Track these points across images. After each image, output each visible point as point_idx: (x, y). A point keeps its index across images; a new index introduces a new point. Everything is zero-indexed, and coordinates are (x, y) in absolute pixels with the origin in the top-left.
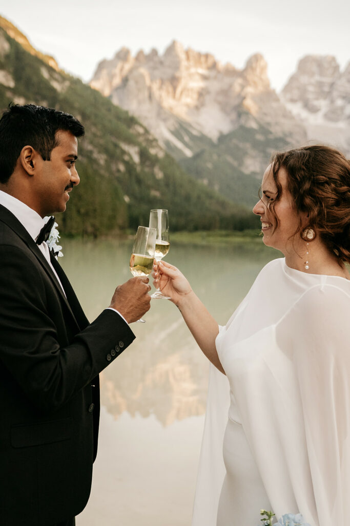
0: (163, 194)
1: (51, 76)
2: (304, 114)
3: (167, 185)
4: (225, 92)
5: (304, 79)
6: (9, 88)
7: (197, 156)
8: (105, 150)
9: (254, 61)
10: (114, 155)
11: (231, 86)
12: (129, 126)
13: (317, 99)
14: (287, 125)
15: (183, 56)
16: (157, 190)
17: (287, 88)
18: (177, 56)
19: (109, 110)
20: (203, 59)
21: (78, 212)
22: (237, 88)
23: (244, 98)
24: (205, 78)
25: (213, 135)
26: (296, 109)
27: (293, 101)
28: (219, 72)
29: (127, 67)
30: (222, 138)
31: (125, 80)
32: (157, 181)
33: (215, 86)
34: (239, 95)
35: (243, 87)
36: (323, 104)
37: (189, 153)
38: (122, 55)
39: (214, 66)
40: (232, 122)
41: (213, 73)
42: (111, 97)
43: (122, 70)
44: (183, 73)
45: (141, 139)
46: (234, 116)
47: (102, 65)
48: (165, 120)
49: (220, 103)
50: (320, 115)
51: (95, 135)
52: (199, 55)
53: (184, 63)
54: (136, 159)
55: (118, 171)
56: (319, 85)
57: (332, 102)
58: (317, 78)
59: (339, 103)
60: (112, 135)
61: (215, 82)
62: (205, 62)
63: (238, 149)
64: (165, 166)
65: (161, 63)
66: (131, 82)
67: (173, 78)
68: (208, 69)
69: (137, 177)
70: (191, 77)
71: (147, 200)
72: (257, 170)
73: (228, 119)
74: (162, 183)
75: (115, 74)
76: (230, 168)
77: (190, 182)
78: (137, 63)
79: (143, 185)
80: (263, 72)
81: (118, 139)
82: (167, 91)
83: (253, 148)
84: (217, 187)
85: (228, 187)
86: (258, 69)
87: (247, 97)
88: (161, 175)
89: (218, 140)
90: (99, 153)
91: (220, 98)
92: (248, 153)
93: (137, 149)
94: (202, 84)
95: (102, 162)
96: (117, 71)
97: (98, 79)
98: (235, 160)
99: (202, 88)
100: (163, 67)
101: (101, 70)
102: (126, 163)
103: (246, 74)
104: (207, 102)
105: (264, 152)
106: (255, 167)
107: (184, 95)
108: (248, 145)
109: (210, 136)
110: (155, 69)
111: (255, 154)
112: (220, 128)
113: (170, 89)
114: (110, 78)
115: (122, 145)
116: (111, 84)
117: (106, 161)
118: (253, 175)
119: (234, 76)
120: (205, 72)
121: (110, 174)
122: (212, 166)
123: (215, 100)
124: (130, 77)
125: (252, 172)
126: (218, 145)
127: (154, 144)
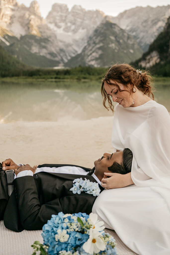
2: (55, 29)
4: (22, 17)
5: (55, 14)
7: (11, 45)
9: (33, 4)
11: (24, 15)
13: (60, 22)
14: (48, 33)
17: (48, 17)
22: (27, 16)
23: (30, 20)
24: (13, 10)
25: (18, 36)
26: (52, 26)
27: (50, 23)
28: (19, 8)
30: (22, 37)
33: (17, 14)
34: (28, 19)
35: (29, 15)
36: (62, 25)
37: (8, 44)
39: (16, 5)
40: (26, 31)
41: (16, 8)
44: (2, 7)
46: (26, 28)
49: (20, 22)
50: (62, 29)
53: (2, 2)
56: (61, 16)
57: (66, 24)
58: (60, 13)
59: (69, 24)
61: (17, 12)
62: (12, 2)
63: (29, 43)
68: (14, 6)
70: (6, 9)
72: (37, 52)
73: (24, 29)
76: (26, 50)
77: (9, 56)
80: (38, 10)
83: (35, 42)
84: (21, 58)
85: (25, 59)
86: (36, 8)
87: (32, 20)
89: (20, 38)
91: (20, 20)
92: (33, 44)
94: (11, 13)
98: (28, 47)
99: (12, 15)
103: (31, 10)
104: (15, 21)
105: (40, 44)
106: (36, 50)
107: (4, 17)
108: (33, 41)
109: (16, 36)
111: (36, 45)
112: (21, 34)
118: (36, 54)
119: (25, 10)
120: (12, 7)
122: (18, 50)
123: (18, 21)
125: (35, 52)
126: (20, 41)
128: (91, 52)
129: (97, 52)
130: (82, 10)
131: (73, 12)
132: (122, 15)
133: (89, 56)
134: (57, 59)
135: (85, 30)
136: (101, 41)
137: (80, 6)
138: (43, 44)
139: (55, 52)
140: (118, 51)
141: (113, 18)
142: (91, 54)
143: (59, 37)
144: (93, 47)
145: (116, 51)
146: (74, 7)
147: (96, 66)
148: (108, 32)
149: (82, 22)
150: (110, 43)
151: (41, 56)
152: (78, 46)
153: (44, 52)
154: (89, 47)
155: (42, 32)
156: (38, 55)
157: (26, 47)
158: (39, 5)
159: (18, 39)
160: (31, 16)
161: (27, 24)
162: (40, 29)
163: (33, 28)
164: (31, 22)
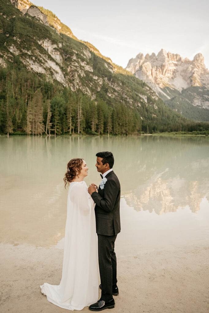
0: (157, 116)
1: (109, 66)
3: (159, 112)
4: (185, 71)
6: (91, 72)
7: (173, 99)
8: (133, 98)
9: (198, 57)
10: (136, 99)
11: (187, 68)
12: (143, 87)
15: (166, 56)
16: (155, 114)
18: (164, 56)
19: (134, 80)
20: (175, 57)
21: (119, 124)
22: (190, 69)
23: (194, 73)
24: (176, 65)
25: (180, 90)
28: (182, 62)
29: (142, 61)
30: (184, 91)
31: (141, 67)
32: (155, 110)
33: (180, 68)
35: (193, 68)
38: (140, 56)
39: (180, 59)
40: (188, 84)
41: (179, 63)
42: (135, 74)
43: (139, 63)
44: (166, 63)
45: (148, 92)
46: (189, 81)
47: (131, 61)
48: (158, 84)
49: (182, 76)
51: (128, 91)
52: (173, 55)
53: (167, 59)
54: (146, 101)
55: (138, 106)
60: (136, 91)
61: (180, 67)
62: (176, 58)
63: (191, 95)
64: (158, 104)
65: (157, 59)
66: (144, 68)
67: (162, 66)
68: (177, 61)
69: (146, 109)
70: (170, 65)
71: (151, 118)
72: (200, 104)
73: (187, 82)
74: (157, 111)
75: (137, 65)
76: (187, 104)
77: (170, 110)
78: (146, 60)
79: (149, 112)
80: (202, 62)
81: (138, 92)
82: (160, 71)
83: (198, 95)
84: (182, 112)
85: (187, 112)
86: (200, 60)
87: (195, 73)
88: (157, 108)
89: (182, 92)
90: (130, 99)
91: (183, 74)
92: (195, 97)
93: (146, 97)
94: (175, 68)
95: (131, 102)
96: (138, 63)
97: (130, 67)
98: (189, 100)
99: (175, 70)
100: (157, 61)
101: (131, 63)
102: (141, 103)
103: (194, 63)
104: (177, 75)
105: (203, 96)
106: (199, 103)
107: (167, 72)
108: (195, 94)
109: (178, 90)
110: (154, 62)
111: (198, 98)
112: (183, 87)
113: (161, 70)
114: (134, 67)
115: (140, 95)
116: (135, 69)
117: (132, 102)
118: (198, 107)
119: (189, 64)
120: (176, 63)
121: (135, 108)
122: (180, 103)
123: (181, 75)
124: (143, 66)
125: (197, 105)
126: (182, 94)
127: (154, 94)
151: (204, 108)
153: (206, 105)
155: (206, 84)
156: (201, 108)
157: (188, 99)
158: (203, 57)
159: (180, 92)
160: (194, 68)
161: (190, 77)
162: (203, 81)
163: (196, 81)
164: (194, 75)
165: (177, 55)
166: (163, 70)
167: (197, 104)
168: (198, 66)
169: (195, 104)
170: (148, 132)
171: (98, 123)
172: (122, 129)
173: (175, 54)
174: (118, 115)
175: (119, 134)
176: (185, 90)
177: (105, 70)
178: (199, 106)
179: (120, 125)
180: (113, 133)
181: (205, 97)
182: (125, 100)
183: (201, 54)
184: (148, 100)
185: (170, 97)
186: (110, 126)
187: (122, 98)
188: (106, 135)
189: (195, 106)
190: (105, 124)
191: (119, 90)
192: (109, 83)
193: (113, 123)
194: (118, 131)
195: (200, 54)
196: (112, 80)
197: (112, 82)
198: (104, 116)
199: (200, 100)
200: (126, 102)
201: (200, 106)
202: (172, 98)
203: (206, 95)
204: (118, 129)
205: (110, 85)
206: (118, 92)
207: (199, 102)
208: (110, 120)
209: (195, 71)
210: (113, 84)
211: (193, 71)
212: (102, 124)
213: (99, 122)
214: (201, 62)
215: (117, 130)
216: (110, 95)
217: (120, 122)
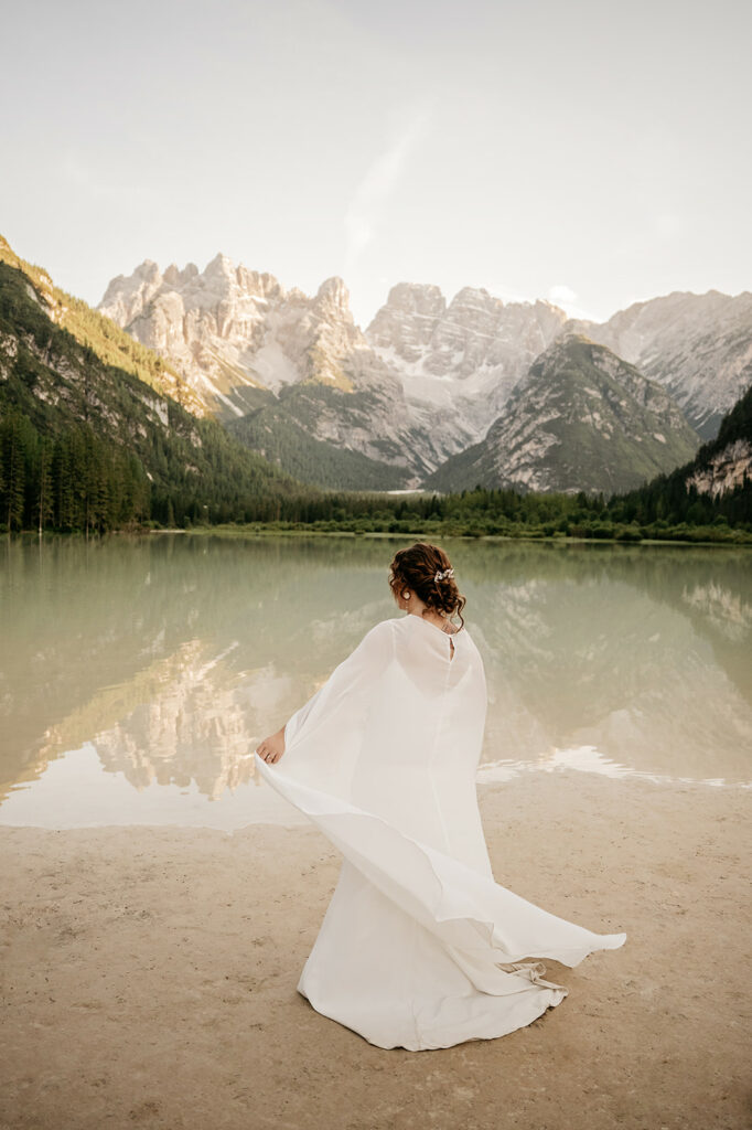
0: (201, 471)
1: (41, 298)
2: (399, 362)
3: (209, 457)
4: (291, 328)
5: (398, 315)
7: (251, 417)
8: (121, 408)
9: (330, 288)
10: (132, 414)
11: (299, 320)
13: (416, 343)
14: (375, 377)
15: (232, 277)
16: (193, 465)
17: (375, 326)
18: (224, 276)
20: (261, 282)
21: (77, 495)
22: (307, 324)
23: (318, 338)
24: (262, 308)
25: (276, 388)
26: (387, 355)
27: (382, 344)
28: (283, 301)
29: (153, 289)
30: (286, 391)
31: (150, 308)
32: (194, 452)
33: (277, 319)
34: (311, 330)
35: (315, 322)
36: (423, 350)
37: (240, 413)
38: (146, 272)
39: (276, 290)
40: (300, 370)
41: (274, 303)
42: (129, 329)
43: (144, 293)
44: (232, 300)
45: (172, 392)
46: (302, 362)
47: (116, 285)
48: (205, 366)
49: (283, 344)
50: (420, 364)
51: (104, 385)
52: (255, 275)
53: (234, 286)
54: (164, 419)
55: (138, 436)
56: (419, 323)
57: (435, 347)
58: (415, 314)
59: (445, 348)
60: (131, 386)
61: (277, 315)
62: (265, 286)
63: (309, 407)
64: (204, 430)
65: (202, 285)
66: (159, 311)
67: (217, 307)
68: (267, 296)
69: (164, 446)
70: (243, 306)
71: (179, 478)
72: (336, 437)
73: (295, 365)
74: (201, 455)
75: (136, 298)
76: (297, 433)
77: (241, 452)
78: (166, 284)
79: (174, 458)
80: (344, 303)
81: (139, 390)
82: (211, 325)
83: (329, 406)
84: (279, 460)
85: (295, 460)
86: (337, 299)
87: (322, 336)
88: (200, 443)
89: (281, 394)
90: (110, 412)
91: (283, 337)
92: (322, 414)
93: (165, 405)
94: (259, 317)
95: (115, 423)
96: (139, 294)
97: (111, 304)
98: (303, 424)
99: (259, 323)
100: (205, 290)
101: (116, 291)
102: (149, 425)
103: (320, 305)
104: (266, 342)
105: (345, 412)
106: (333, 433)
107: (233, 330)
108: (323, 403)
109: (270, 388)
110: (193, 293)
111: (332, 415)
112: (284, 379)
113: (214, 322)
114: (128, 304)
115: (144, 399)
116: (129, 313)
117: (119, 422)
118: (330, 444)
119: (303, 307)
120: (263, 301)
121: (126, 440)
122: (273, 430)
123: (277, 340)
124: (156, 303)
125: (329, 439)
126: (282, 401)
127: (191, 398)
128: (520, 439)
129: (540, 442)
130: (489, 302)
131: (460, 310)
132: (623, 319)
133: (511, 453)
134: (399, 462)
135: (500, 367)
136: (555, 403)
137: (484, 291)
138: (356, 412)
139: (395, 439)
140: (614, 437)
141: (595, 328)
142: (519, 447)
143: (408, 392)
144: (528, 423)
145: (607, 437)
146: (461, 296)
147: (535, 487)
148: (577, 374)
149: (490, 342)
150: (587, 410)
151: (347, 450)
152: (474, 418)
153: (356, 439)
154: (512, 422)
155: (356, 374)
156: (338, 447)
157: (299, 420)
158: (348, 291)
159: (276, 393)
160: (319, 322)
161: (305, 350)
162: (346, 365)
163: (326, 362)
164: (319, 343)
165: (266, 278)
166: (220, 322)
167: (327, 435)
168: (331, 316)
169: (321, 436)
170: (172, 523)
171: (5, 489)
172: (86, 511)
173: (260, 272)
174: (72, 465)
175: (76, 527)
176: (292, 389)
177: (28, 310)
178: (334, 442)
179: (80, 498)
180: (58, 525)
181: (352, 414)
182: (93, 415)
183: (341, 281)
184: (170, 417)
185: (241, 409)
186: (44, 499)
187: (84, 408)
188: (33, 532)
189: (321, 439)
190: (31, 494)
191: (73, 380)
192: (42, 356)
193: (55, 489)
194: (75, 519)
195: (337, 281)
196: (49, 343)
197: (50, 350)
198: (26, 465)
199: (337, 422)
200: (99, 421)
201: (336, 443)
202: (248, 412)
203: (353, 407)
204: (74, 513)
205: (44, 361)
206: (69, 387)
207: (335, 430)
208: (45, 479)
209: (321, 332)
210: (54, 357)
211: (316, 332)
212: (20, 493)
213: (9, 487)
214: (340, 305)
215: (72, 516)
216: (43, 396)
217: (82, 489)
